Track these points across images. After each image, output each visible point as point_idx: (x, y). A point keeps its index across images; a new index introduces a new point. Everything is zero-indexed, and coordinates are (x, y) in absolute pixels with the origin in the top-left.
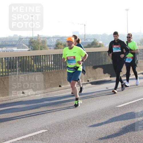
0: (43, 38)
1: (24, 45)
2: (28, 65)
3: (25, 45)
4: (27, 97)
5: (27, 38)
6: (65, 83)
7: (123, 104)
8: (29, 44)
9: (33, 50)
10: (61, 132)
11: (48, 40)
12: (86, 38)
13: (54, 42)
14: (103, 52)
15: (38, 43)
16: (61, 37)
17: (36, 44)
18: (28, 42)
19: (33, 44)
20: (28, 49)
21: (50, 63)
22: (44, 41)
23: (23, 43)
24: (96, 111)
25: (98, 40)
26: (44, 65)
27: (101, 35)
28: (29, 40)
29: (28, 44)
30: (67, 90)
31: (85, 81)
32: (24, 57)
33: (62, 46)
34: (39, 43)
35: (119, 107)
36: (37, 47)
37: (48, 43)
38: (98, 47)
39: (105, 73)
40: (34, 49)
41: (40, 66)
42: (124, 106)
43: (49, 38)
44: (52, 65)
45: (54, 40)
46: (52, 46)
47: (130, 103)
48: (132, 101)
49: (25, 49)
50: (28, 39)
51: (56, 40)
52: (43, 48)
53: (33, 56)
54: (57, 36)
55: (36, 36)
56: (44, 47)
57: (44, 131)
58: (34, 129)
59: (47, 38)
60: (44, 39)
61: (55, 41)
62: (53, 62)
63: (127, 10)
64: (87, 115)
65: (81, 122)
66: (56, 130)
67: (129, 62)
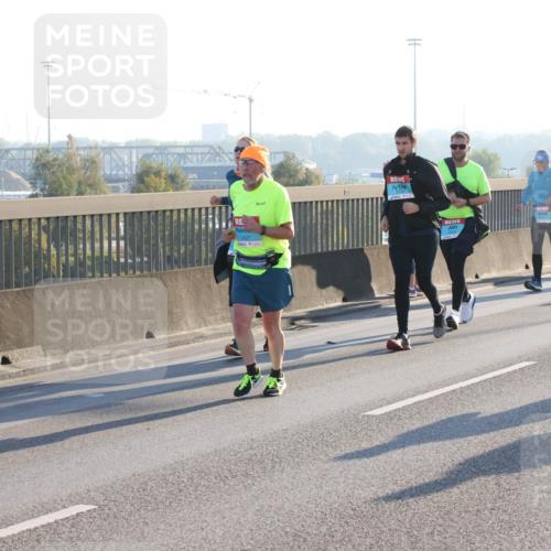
0: (91, 148)
1: (14, 175)
3: (18, 177)
5: (25, 148)
7: (389, 403)
8: (33, 172)
9: (50, 195)
10: (149, 514)
11: (107, 157)
13: (130, 165)
14: (317, 202)
15: (68, 168)
16: (158, 144)
17: (62, 171)
18: (28, 162)
19: (50, 171)
20: (29, 193)
21: (113, 246)
22: (93, 162)
23: (11, 169)
24: (285, 430)
25: (299, 157)
26: (89, 252)
27: (310, 137)
28: (35, 156)
29: (29, 170)
30: (177, 348)
32: (10, 221)
33: (163, 181)
34: (71, 170)
35: (373, 416)
36: (63, 182)
37: (107, 168)
38: (299, 185)
39: (322, 284)
40: (53, 192)
41: (71, 259)
42: (396, 410)
43: (110, 149)
44: (122, 254)
45: (131, 157)
46: (124, 180)
47: (420, 402)
48: (427, 392)
50: (29, 153)
51: (140, 156)
52: (87, 186)
53: (48, 219)
54: (143, 141)
56: (90, 186)
58: (46, 500)
59: (104, 149)
60: (93, 153)
61: (134, 160)
62: (122, 243)
63: (414, 42)
64: (252, 448)
65: (226, 473)
66: (128, 507)
67: (452, 236)
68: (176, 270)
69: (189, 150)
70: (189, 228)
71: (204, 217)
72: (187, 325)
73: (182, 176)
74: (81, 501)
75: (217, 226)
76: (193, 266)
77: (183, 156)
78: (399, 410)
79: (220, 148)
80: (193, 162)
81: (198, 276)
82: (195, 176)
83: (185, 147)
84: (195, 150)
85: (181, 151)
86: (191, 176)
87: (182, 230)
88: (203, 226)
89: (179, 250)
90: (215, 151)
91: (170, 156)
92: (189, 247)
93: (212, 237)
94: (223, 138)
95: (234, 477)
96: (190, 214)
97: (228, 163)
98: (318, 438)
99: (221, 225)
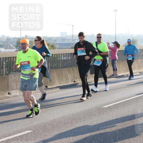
0: (31, 38)
1: (11, 45)
3: (13, 46)
4: (12, 98)
5: (14, 39)
6: (51, 84)
7: (109, 104)
10: (46, 133)
12: (74, 39)
16: (49, 37)
18: (15, 42)
20: (15, 50)
23: (11, 44)
24: (81, 111)
28: (17, 40)
29: (15, 44)
31: (71, 82)
32: (11, 57)
33: (50, 47)
42: (110, 106)
47: (116, 104)
48: (118, 101)
49: (12, 49)
54: (45, 36)
55: (23, 37)
58: (20, 129)
60: (32, 40)
63: (116, 11)
64: (73, 116)
65: (66, 122)
66: (41, 131)
67: (98, 65)
68: (53, 70)
69: (57, 39)
70: (57, 59)
71: (61, 56)
72: (56, 84)
73: (55, 46)
74: (29, 130)
75: (64, 59)
76: (58, 69)
77: (55, 40)
78: (111, 106)
79: (65, 38)
80: (58, 42)
81: (59, 72)
82: (58, 45)
83: (56, 38)
84: (59, 39)
85: (55, 39)
86: (57, 46)
87: (55, 60)
88: (61, 58)
89: (54, 65)
90: (64, 39)
91: (52, 40)
92: (57, 64)
93: (63, 62)
94: (66, 36)
95: (68, 123)
96: (57, 55)
97: (67, 42)
98: (90, 113)
99: (65, 58)
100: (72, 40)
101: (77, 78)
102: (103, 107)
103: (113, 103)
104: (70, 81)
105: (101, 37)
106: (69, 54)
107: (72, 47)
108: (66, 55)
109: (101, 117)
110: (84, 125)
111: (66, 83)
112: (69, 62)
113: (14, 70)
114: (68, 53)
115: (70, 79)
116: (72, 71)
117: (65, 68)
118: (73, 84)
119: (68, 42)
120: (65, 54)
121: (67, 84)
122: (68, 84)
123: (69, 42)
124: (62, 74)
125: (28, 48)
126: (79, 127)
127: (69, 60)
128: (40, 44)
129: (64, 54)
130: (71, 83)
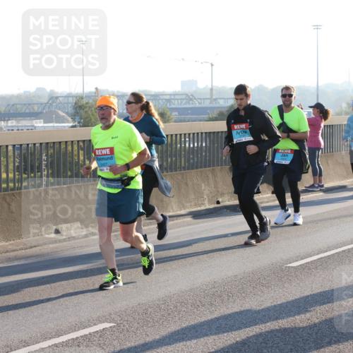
2: (71, 163)
3: (64, 114)
4: (65, 243)
5: (68, 96)
7: (302, 259)
8: (73, 111)
9: (84, 126)
10: (149, 329)
12: (214, 97)
16: (153, 94)
17: (91, 111)
18: (70, 105)
19: (84, 110)
20: (71, 125)
23: (59, 109)
24: (236, 276)
28: (74, 101)
29: (70, 110)
31: (210, 203)
32: (60, 143)
35: (292, 267)
36: (92, 117)
40: (86, 123)
42: (306, 263)
47: (321, 258)
48: (326, 251)
49: (64, 123)
50: (71, 99)
53: (84, 141)
55: (90, 93)
57: (107, 325)
58: (83, 320)
63: (317, 27)
64: (214, 287)
65: (198, 303)
66: (136, 324)
67: (284, 162)
68: (165, 173)
69: (172, 97)
70: (174, 146)
71: (183, 139)
72: (172, 208)
73: (168, 113)
74: (106, 321)
75: (192, 146)
76: (176, 171)
77: (169, 101)
78: (308, 263)
79: (192, 95)
80: (175, 105)
81: (180, 178)
82: (177, 113)
83: (170, 95)
84: (177, 97)
85: (168, 97)
86: (174, 114)
87: (169, 149)
88: (183, 145)
89: (167, 161)
90: (190, 98)
91: (160, 101)
92: (174, 159)
93: (189, 153)
94: (194, 89)
95: (203, 306)
96: (174, 138)
97: (197, 105)
98: (256, 281)
99: (194, 145)
100: (209, 101)
101: (222, 195)
102: (288, 265)
103: (314, 255)
104: (206, 202)
105: (291, 96)
106: (204, 135)
107: (211, 116)
108: (195, 136)
109: (284, 289)
110: (242, 309)
111: (196, 205)
112: (204, 154)
113: (69, 173)
114: (202, 133)
115: (205, 197)
116: (210, 176)
117: (193, 169)
118: (215, 208)
119: (200, 106)
120: (194, 134)
121: (199, 209)
122: (203, 208)
123: (203, 105)
124: (187, 184)
125: (114, 117)
126: (230, 315)
127: (204, 149)
128: (139, 111)
129: (191, 136)
130: (208, 206)
